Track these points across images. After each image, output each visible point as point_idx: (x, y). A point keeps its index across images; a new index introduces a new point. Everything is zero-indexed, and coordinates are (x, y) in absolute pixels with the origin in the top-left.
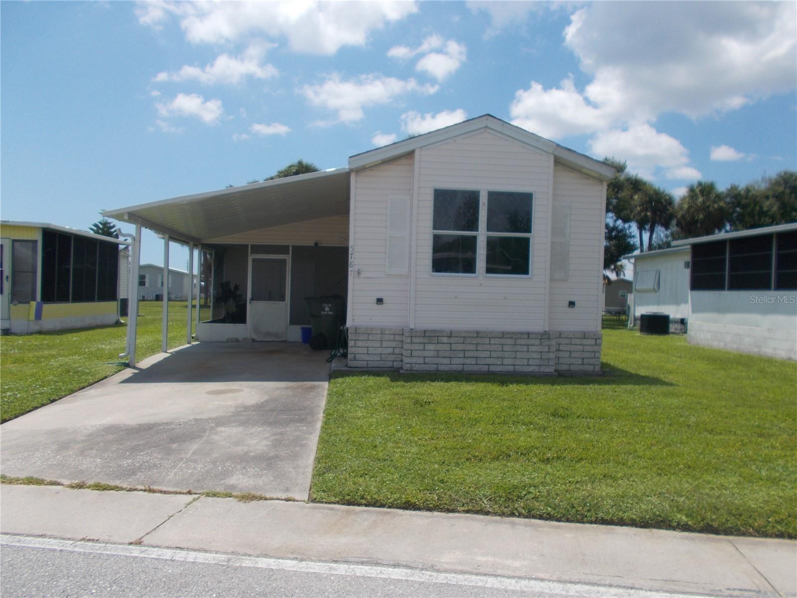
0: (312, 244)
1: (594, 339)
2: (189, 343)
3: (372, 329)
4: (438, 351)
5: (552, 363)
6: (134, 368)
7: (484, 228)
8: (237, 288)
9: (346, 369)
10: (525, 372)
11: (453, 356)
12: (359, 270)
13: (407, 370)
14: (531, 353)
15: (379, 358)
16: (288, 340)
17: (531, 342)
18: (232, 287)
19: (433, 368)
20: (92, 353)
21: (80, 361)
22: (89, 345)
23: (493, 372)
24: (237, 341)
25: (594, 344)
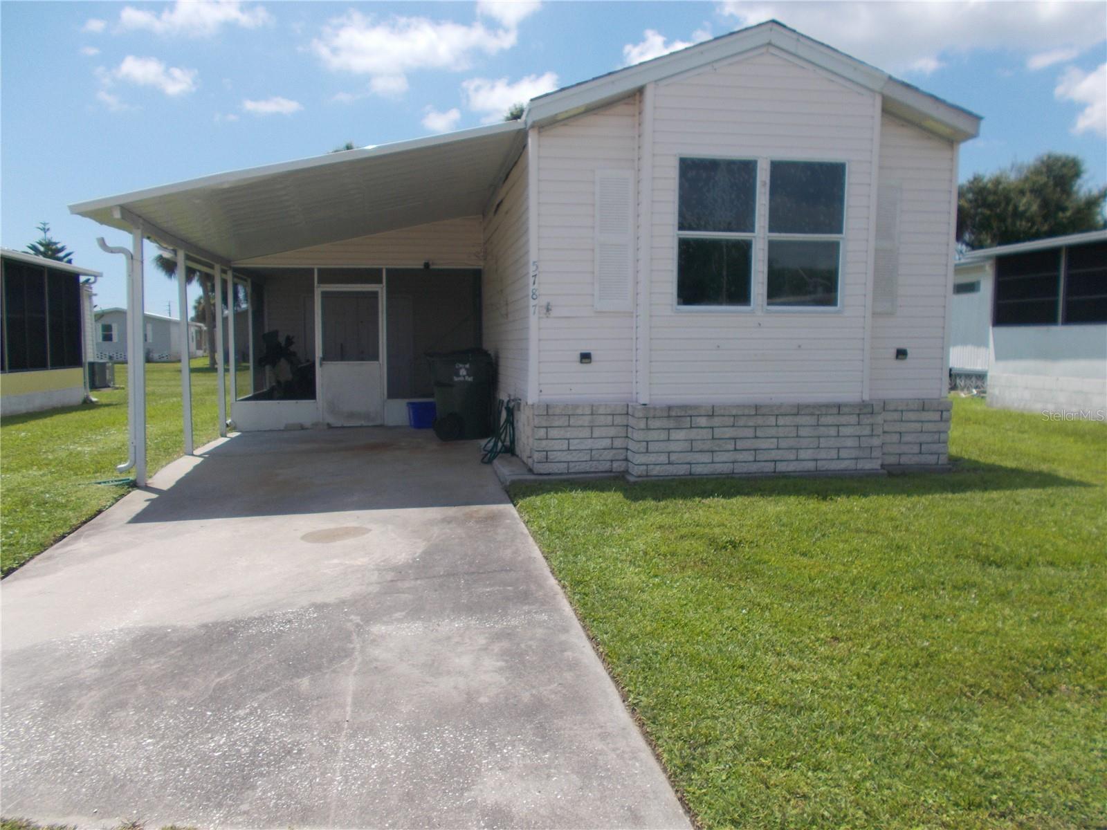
0: (419, 265)
1: (938, 411)
2: (223, 435)
3: (576, 407)
4: (692, 440)
5: (876, 453)
6: (147, 488)
7: (764, 227)
8: (289, 341)
9: (533, 477)
10: (834, 470)
11: (717, 449)
12: (548, 304)
13: (639, 476)
14: (843, 439)
15: (587, 457)
16: (386, 423)
17: (843, 420)
18: (282, 340)
19: (682, 470)
20: (61, 462)
21: (44, 479)
22: (51, 444)
23: (784, 472)
24: (302, 428)
25: (939, 419)
